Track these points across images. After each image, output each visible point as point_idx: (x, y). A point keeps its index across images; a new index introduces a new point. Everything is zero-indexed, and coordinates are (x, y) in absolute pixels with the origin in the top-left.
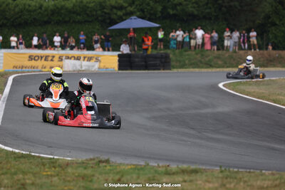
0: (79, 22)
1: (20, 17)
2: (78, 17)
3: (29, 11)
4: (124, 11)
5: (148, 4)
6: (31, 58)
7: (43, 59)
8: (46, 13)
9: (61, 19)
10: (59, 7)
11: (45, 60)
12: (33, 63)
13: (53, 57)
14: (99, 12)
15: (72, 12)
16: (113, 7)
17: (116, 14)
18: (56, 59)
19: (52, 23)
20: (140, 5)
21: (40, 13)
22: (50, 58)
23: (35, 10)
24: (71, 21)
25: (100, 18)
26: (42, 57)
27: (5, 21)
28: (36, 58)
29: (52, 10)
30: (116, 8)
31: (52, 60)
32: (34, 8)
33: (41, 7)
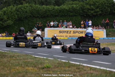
0: (71, 16)
1: (45, 13)
2: (71, 14)
3: (49, 11)
4: (94, 11)
5: (105, 8)
6: (60, 32)
7: (66, 32)
8: (57, 12)
9: (63, 14)
10: (63, 9)
11: (67, 33)
12: (61, 34)
13: (71, 31)
14: (81, 11)
15: (69, 11)
16: (89, 9)
17: (90, 12)
18: (72, 32)
19: (59, 16)
20: (101, 8)
21: (54, 12)
22: (69, 32)
23: (52, 11)
24: (68, 15)
25: (81, 14)
26: (65, 32)
27: (39, 15)
28: (63, 32)
29: (59, 10)
30: (90, 9)
31: (70, 33)
32: (51, 9)
33: (54, 9)
